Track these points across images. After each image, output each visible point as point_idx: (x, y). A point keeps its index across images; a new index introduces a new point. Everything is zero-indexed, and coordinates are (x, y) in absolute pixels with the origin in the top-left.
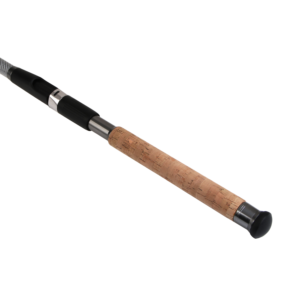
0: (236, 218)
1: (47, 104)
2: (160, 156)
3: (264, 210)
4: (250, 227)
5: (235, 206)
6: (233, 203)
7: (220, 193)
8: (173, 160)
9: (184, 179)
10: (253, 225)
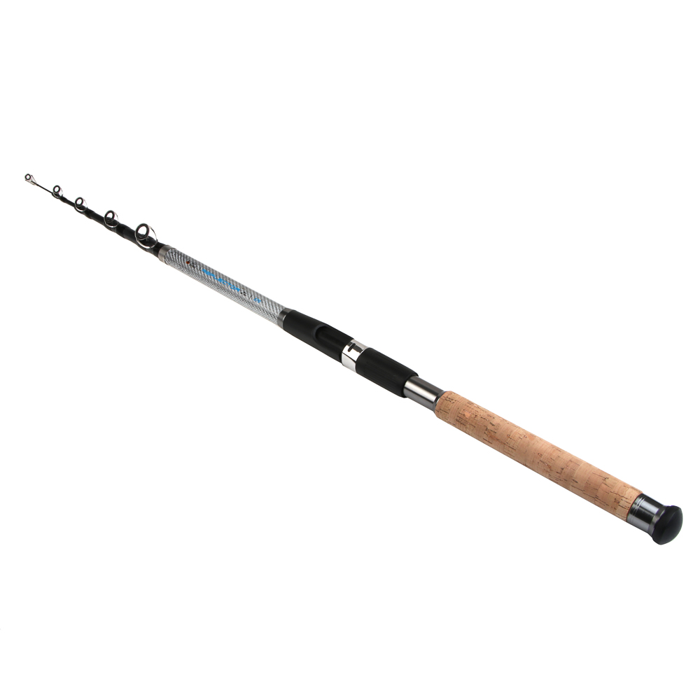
1: (340, 361)
7: (603, 485)
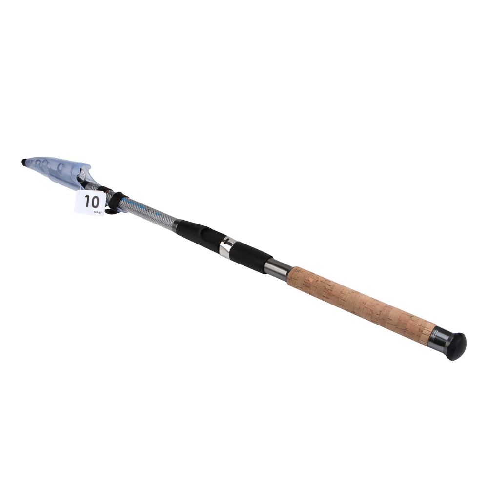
0: (431, 343)
2: (343, 291)
3: (457, 332)
4: (446, 351)
5: (427, 332)
6: (425, 329)
8: (358, 293)
9: (372, 311)
10: (449, 348)
